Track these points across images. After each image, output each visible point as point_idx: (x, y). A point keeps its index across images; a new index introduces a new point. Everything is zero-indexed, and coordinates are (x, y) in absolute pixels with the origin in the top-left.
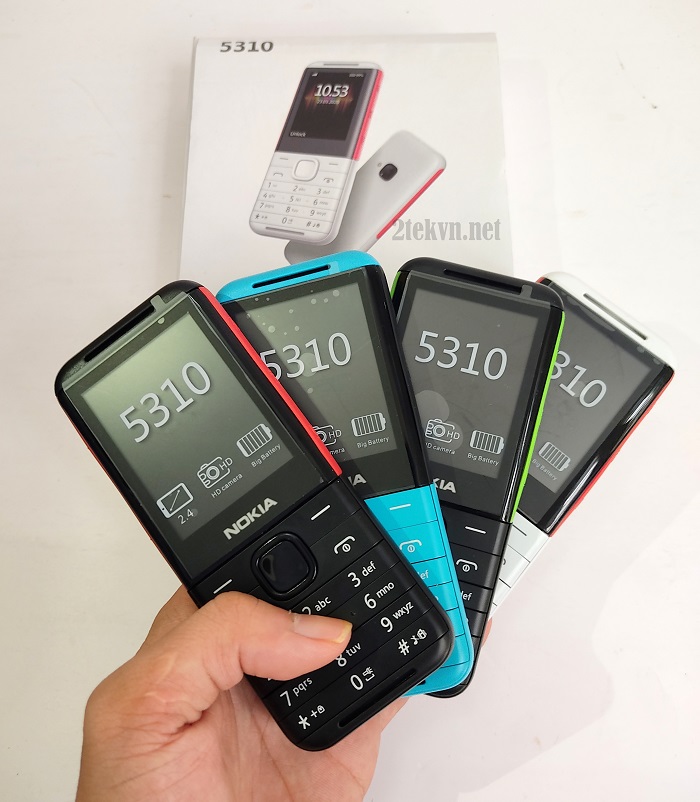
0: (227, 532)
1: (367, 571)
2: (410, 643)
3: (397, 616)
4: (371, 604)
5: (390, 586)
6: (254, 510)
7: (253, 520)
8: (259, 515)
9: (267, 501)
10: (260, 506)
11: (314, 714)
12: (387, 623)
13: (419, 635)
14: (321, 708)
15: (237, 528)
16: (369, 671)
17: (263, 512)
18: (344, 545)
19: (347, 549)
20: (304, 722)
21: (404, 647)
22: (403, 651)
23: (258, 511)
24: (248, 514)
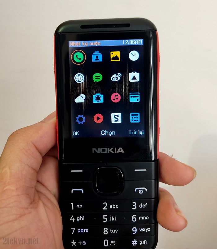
0: (94, 149)
1: (142, 206)
2: (138, 243)
3: (141, 230)
4: (134, 219)
5: (147, 218)
6: (112, 148)
7: (109, 152)
8: (112, 152)
9: (120, 148)
10: (116, 149)
11: (80, 243)
12: (135, 230)
13: (144, 242)
14: (84, 243)
15: (100, 151)
16: (114, 242)
17: (115, 152)
18: (141, 190)
19: (141, 192)
20: (74, 243)
21: (134, 243)
22: (133, 244)
23: (113, 150)
24: (108, 149)
